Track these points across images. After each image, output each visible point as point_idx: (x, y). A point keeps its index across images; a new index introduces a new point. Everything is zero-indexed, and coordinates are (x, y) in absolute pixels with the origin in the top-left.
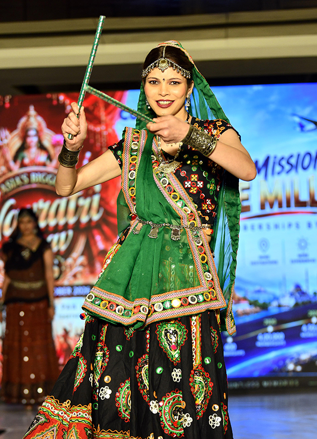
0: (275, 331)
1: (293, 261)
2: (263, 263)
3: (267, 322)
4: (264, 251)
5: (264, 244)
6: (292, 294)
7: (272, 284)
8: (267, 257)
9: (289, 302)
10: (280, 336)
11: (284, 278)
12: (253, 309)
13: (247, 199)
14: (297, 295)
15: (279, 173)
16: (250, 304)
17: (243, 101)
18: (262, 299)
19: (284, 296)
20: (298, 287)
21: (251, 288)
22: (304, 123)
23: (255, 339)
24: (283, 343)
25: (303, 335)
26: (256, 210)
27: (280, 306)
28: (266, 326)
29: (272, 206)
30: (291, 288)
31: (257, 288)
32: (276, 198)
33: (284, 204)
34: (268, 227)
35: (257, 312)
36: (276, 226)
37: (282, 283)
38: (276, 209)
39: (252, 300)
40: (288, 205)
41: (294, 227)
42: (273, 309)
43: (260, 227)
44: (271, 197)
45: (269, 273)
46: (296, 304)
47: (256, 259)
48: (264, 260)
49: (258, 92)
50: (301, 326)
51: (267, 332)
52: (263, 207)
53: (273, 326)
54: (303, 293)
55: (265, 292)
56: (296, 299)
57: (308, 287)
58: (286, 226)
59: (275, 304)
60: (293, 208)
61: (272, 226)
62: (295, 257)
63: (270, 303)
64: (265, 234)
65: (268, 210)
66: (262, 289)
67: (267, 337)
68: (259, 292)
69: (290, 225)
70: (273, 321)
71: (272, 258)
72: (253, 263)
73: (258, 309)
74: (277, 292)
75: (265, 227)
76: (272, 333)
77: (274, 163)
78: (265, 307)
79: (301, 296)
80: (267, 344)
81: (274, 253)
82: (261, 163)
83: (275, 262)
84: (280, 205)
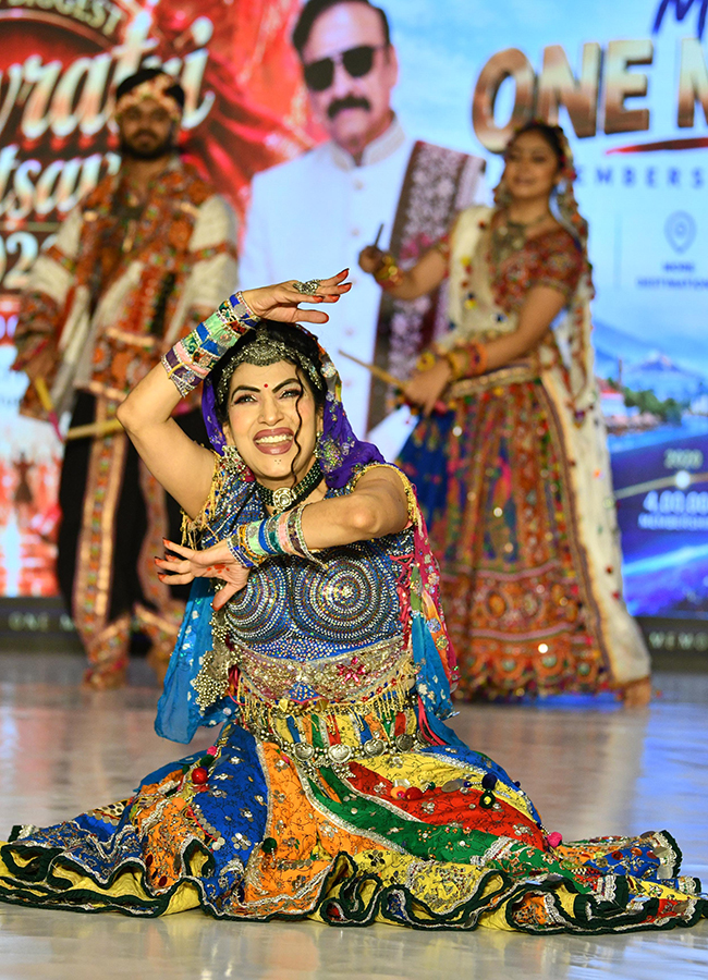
0: (696, 488)
2: (673, 284)
3: (674, 458)
4: (680, 250)
7: (696, 348)
8: (688, 267)
12: (636, 417)
13: (641, 94)
16: (629, 403)
18: (664, 388)
21: (634, 358)
23: (640, 504)
26: (664, 126)
28: (673, 471)
31: (653, 356)
34: (698, 178)
35: (645, 427)
39: (634, 392)
42: (696, 421)
43: (674, 176)
47: (655, 271)
48: (678, 276)
51: (673, 489)
52: (685, 117)
53: (692, 471)
55: (674, 369)
59: (702, 407)
63: (687, 406)
64: (685, 199)
65: (700, 128)
66: (667, 360)
67: (671, 502)
68: (656, 367)
70: (694, 458)
72: (644, 283)
73: (649, 418)
75: (686, 179)
76: (687, 492)
78: (669, 413)
80: (671, 523)
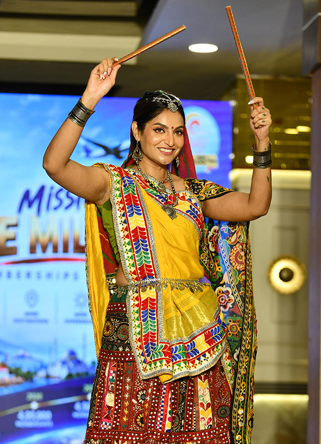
0: (40, 409)
1: (68, 321)
2: (30, 321)
3: (31, 396)
4: (32, 306)
5: (32, 297)
6: (64, 363)
7: (40, 348)
8: (35, 314)
9: (60, 373)
10: (47, 415)
11: (56, 342)
12: (14, 379)
13: (14, 239)
14: (71, 364)
15: (56, 208)
16: (11, 372)
17: (14, 113)
18: (26, 366)
19: (54, 364)
20: (72, 354)
21: (13, 353)
22: (91, 147)
23: (14, 417)
24: (49, 424)
25: (76, 415)
26: (24, 253)
27: (48, 377)
28: (30, 402)
29: (44, 249)
30: (64, 355)
31: (21, 352)
32: (50, 240)
33: (61, 248)
34: (39, 276)
35: (18, 383)
36: (49, 276)
37: (52, 349)
38: (49, 254)
39: (13, 368)
40: (66, 250)
41: (71, 277)
42: (40, 380)
43: (28, 275)
44: (44, 239)
45: (37, 334)
46: (70, 376)
47: (21, 316)
48: (31, 317)
49: (33, 105)
50: (73, 404)
51: (30, 410)
52: (33, 250)
53: (38, 402)
54: (78, 362)
55: (30, 358)
56: (69, 368)
57: (85, 355)
58: (62, 276)
59: (42, 373)
60: (71, 254)
61: (43, 275)
62: (71, 316)
63: (35, 373)
64: (34, 284)
65: (39, 254)
66: (27, 354)
67: (30, 415)
68: (22, 357)
69: (66, 275)
70: (39, 396)
71: (41, 316)
72: (17, 321)
73: (20, 379)
74: (46, 359)
75: (34, 276)
76: (36, 411)
77: (50, 195)
78: (29, 377)
79: (75, 366)
80: (30, 425)
81: (44, 310)
82: (33, 194)
83: (45, 321)
84: (55, 250)
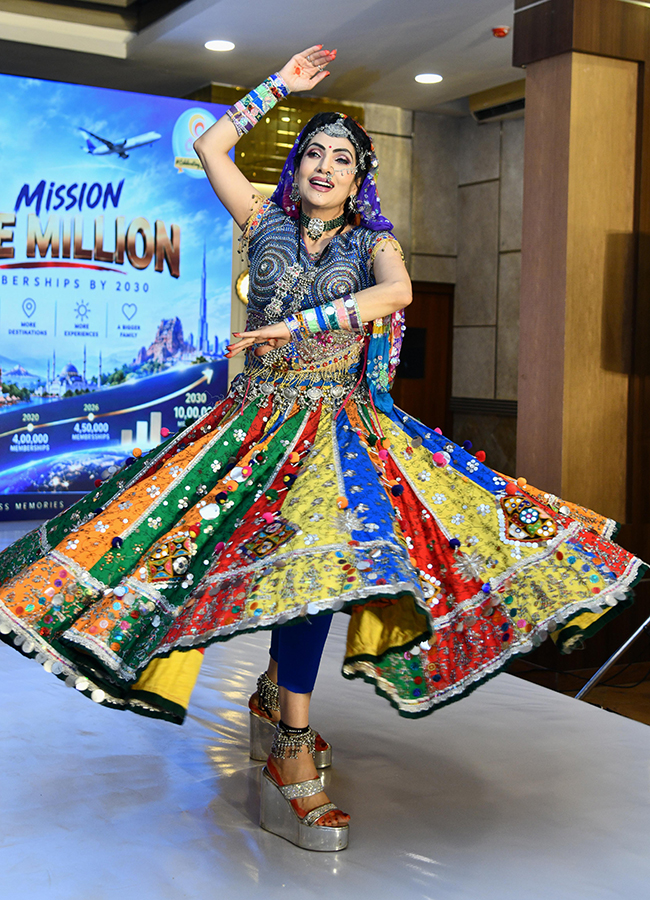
0: (37, 432)
1: (67, 334)
2: (26, 333)
3: (26, 417)
5: (29, 305)
6: (63, 380)
7: (37, 364)
8: (32, 325)
9: (58, 390)
10: (45, 438)
11: (54, 356)
12: (8, 398)
13: (10, 240)
14: (71, 381)
15: (56, 208)
16: (4, 391)
18: (22, 383)
19: (52, 382)
20: (72, 369)
21: (7, 369)
22: (94, 142)
23: (9, 441)
24: (46, 448)
25: (75, 437)
26: (21, 257)
27: (45, 395)
28: (25, 424)
29: (43, 253)
30: (63, 371)
31: (16, 368)
32: (50, 243)
33: (61, 252)
34: (37, 282)
35: (12, 402)
36: (48, 282)
37: (50, 364)
38: (49, 258)
39: (7, 386)
40: (66, 255)
41: (72, 284)
42: (37, 400)
44: (43, 241)
45: (33, 347)
46: (69, 393)
47: (17, 326)
48: (28, 329)
49: (34, 89)
50: (72, 425)
51: (25, 432)
52: (30, 253)
53: (35, 423)
54: (79, 379)
55: (27, 374)
56: (68, 385)
57: (85, 370)
59: (39, 391)
60: (72, 260)
61: (42, 282)
62: (70, 328)
63: (32, 391)
64: (30, 291)
65: (38, 259)
66: (23, 370)
67: (25, 438)
68: (18, 373)
69: (66, 283)
70: (36, 417)
71: (40, 327)
72: (12, 332)
73: (14, 398)
74: (44, 376)
75: (32, 282)
76: (32, 433)
77: (51, 192)
78: (24, 395)
79: (75, 382)
80: (24, 449)
81: (41, 321)
82: (31, 191)
83: (43, 333)
84: (55, 254)
